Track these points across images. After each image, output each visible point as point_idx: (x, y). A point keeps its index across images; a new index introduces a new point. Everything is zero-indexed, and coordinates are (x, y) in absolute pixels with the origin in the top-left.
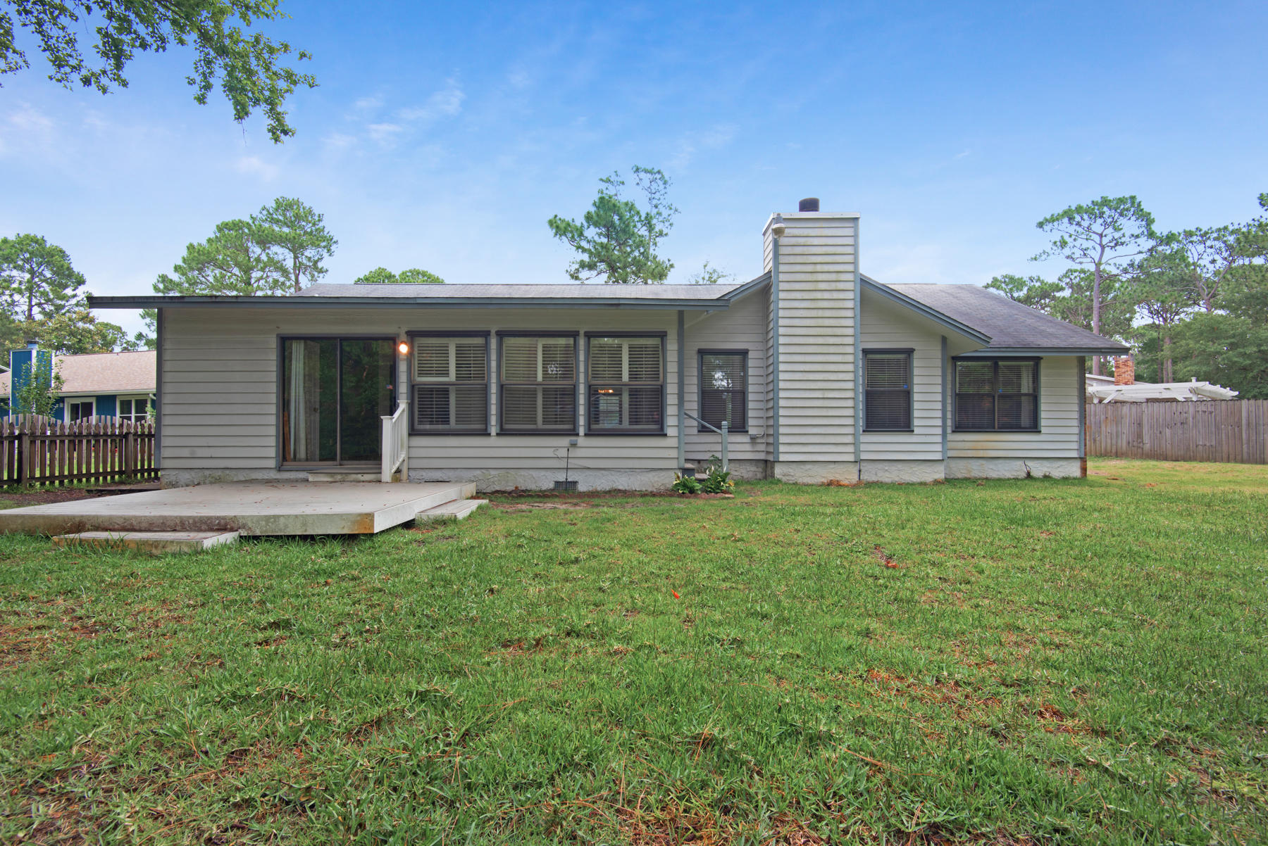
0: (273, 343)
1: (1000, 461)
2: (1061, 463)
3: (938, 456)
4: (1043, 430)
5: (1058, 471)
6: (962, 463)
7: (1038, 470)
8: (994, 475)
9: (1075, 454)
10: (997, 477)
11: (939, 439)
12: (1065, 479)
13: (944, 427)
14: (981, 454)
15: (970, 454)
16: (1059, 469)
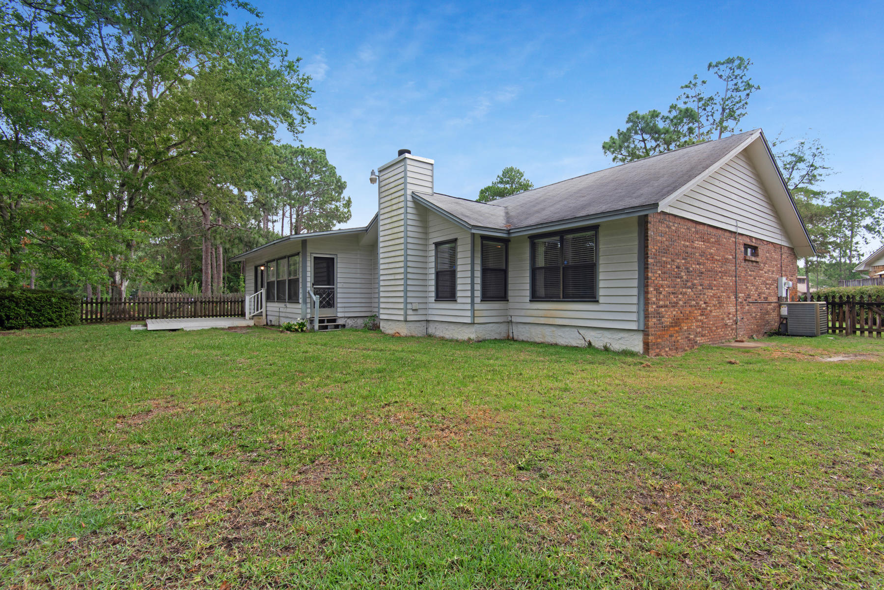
0: (253, 268)
1: (567, 329)
2: (622, 335)
3: (469, 320)
4: (601, 300)
5: (618, 344)
6: (539, 329)
7: (599, 340)
8: (562, 342)
9: (634, 326)
10: (565, 344)
11: (469, 307)
12: (626, 353)
13: (473, 297)
14: (551, 321)
15: (542, 321)
16: (620, 341)
